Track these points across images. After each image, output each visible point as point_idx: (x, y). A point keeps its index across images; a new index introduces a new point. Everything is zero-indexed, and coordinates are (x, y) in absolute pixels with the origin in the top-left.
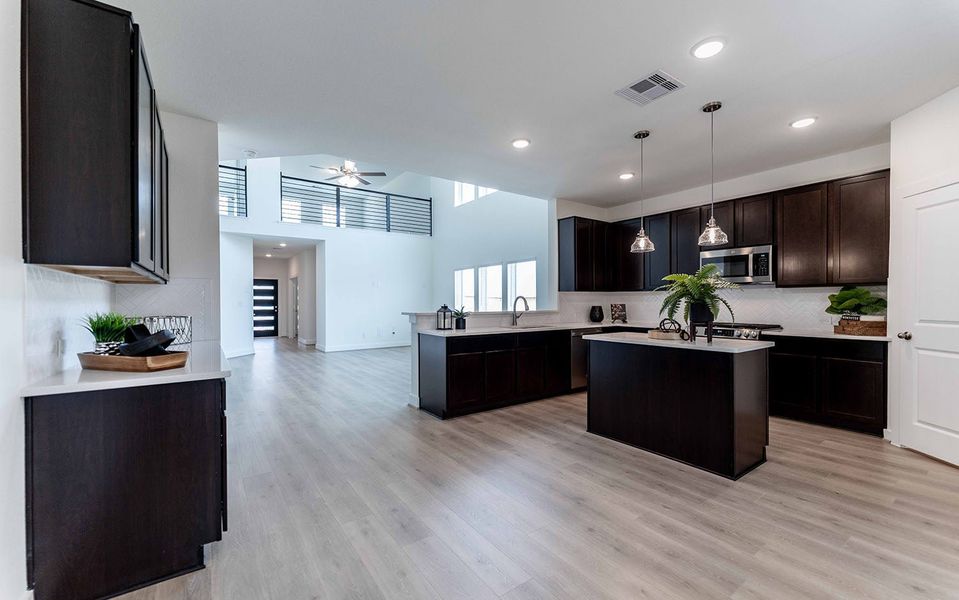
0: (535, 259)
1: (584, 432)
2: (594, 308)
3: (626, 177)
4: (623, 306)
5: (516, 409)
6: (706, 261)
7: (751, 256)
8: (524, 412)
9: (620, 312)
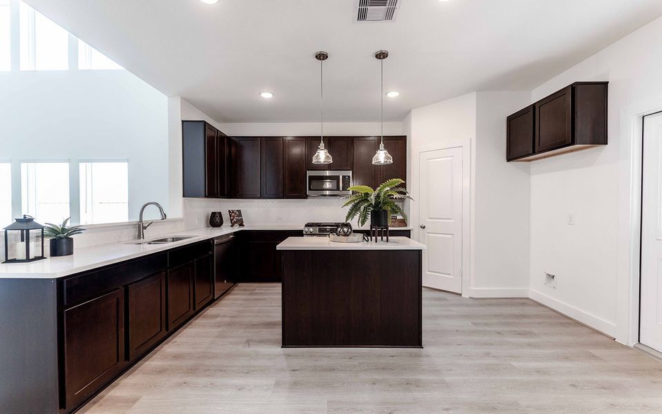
0: (128, 160)
1: (279, 350)
2: (214, 214)
3: (267, 95)
4: (239, 211)
5: (169, 348)
6: (312, 178)
7: (341, 177)
8: (184, 349)
9: (237, 218)
